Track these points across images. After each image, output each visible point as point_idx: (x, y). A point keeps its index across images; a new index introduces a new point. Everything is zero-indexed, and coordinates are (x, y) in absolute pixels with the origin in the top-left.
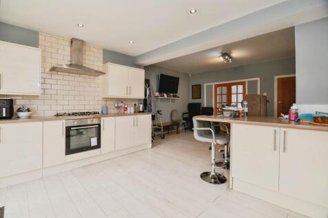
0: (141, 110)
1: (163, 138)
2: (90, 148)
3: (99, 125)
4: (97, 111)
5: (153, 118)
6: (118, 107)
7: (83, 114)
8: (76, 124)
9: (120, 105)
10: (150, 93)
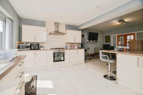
0: (80, 47)
1: (90, 60)
2: (61, 61)
3: (64, 52)
4: (63, 47)
5: (85, 51)
6: (71, 46)
7: (59, 48)
8: (56, 52)
9: (72, 45)
10: (84, 40)
